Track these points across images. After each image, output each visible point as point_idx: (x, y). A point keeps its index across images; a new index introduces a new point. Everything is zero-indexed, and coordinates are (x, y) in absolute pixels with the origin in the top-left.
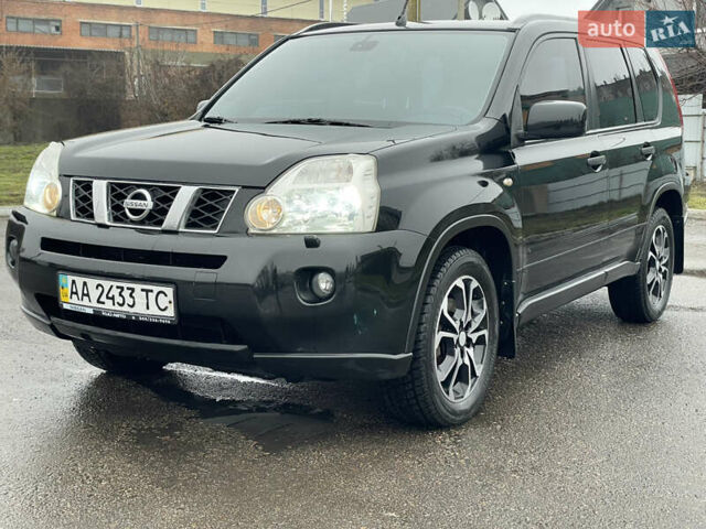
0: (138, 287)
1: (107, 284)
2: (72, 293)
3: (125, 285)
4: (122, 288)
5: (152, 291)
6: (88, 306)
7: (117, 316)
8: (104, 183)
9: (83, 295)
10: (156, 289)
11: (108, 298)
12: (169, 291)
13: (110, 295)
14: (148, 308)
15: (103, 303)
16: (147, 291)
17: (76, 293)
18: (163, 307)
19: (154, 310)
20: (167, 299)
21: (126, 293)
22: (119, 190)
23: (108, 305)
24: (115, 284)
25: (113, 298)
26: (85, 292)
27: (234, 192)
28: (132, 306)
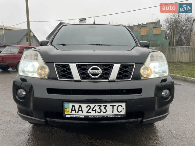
0: (108, 105)
1: (92, 105)
2: (72, 110)
3: (102, 105)
4: (101, 106)
5: (115, 106)
6: (81, 115)
7: (97, 117)
8: (75, 64)
9: (79, 110)
10: (117, 104)
11: (92, 110)
12: (124, 105)
13: (94, 109)
14: (113, 112)
15: (90, 113)
16: (113, 106)
17: (75, 110)
18: (120, 111)
19: (116, 112)
20: (122, 108)
21: (102, 108)
22: (83, 67)
23: (93, 113)
24: (97, 105)
25: (95, 110)
26: (80, 109)
27: (133, 65)
28: (105, 112)
